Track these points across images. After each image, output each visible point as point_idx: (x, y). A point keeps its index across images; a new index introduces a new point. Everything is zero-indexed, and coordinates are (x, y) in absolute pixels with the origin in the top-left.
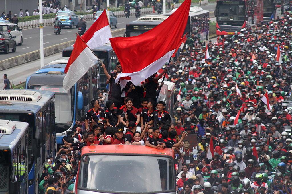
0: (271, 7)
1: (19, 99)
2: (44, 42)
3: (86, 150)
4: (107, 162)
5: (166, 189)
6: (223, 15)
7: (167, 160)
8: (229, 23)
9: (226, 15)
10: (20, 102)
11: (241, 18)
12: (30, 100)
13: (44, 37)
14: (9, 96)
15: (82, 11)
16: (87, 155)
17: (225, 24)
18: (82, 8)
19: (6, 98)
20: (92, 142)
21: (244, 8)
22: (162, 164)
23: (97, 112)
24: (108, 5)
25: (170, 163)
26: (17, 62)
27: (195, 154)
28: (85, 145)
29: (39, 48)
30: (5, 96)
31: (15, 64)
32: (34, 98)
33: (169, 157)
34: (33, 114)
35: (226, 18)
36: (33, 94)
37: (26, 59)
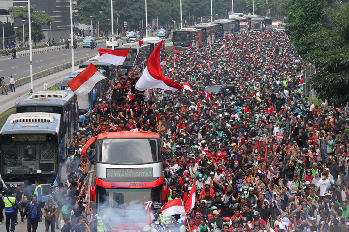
0: (204, 36)
1: (54, 96)
2: (74, 57)
3: (101, 136)
4: (115, 143)
5: (156, 160)
6: (177, 41)
7: (156, 140)
8: (181, 45)
9: (179, 40)
10: (54, 98)
11: (188, 43)
12: (60, 97)
13: (74, 54)
14: (47, 95)
15: (97, 38)
16: (101, 140)
17: (178, 47)
18: (97, 36)
19: (45, 96)
20: (104, 131)
21: (190, 36)
22: (152, 144)
23: (103, 109)
24: (113, 34)
25: (158, 143)
26: (58, 69)
27: (169, 134)
28: (100, 133)
29: (71, 60)
30: (44, 94)
31: (57, 70)
32: (63, 96)
33: (157, 139)
34: (61, 106)
35: (179, 42)
36: (62, 93)
37: (64, 68)
